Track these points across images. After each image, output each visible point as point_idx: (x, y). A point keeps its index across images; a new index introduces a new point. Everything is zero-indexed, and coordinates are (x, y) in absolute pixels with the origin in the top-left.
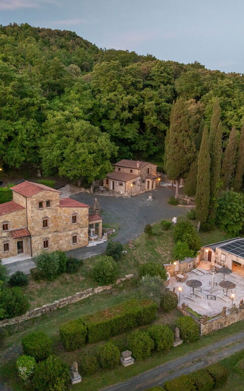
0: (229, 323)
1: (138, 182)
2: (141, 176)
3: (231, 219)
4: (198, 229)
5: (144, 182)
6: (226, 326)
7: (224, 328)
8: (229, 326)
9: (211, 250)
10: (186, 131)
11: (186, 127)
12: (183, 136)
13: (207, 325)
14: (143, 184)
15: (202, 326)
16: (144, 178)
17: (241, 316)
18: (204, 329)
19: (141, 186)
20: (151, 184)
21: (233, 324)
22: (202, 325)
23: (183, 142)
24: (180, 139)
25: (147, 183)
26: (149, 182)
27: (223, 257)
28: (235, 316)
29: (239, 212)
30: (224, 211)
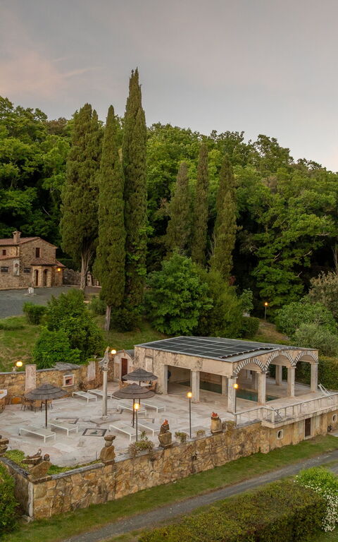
0: (128, 487)
1: (15, 269)
2: (20, 258)
3: (174, 303)
4: (107, 325)
5: (28, 271)
6: (118, 496)
7: (113, 502)
8: (130, 496)
9: (127, 357)
10: (95, 159)
11: (93, 151)
12: (88, 166)
13: (50, 485)
14: (25, 276)
15: (33, 490)
16: (28, 264)
17: (164, 471)
18: (38, 499)
19: (21, 278)
20: (40, 275)
21: (140, 491)
22: (31, 486)
23: (89, 177)
24: (82, 172)
25: (34, 274)
26: (37, 272)
27: (148, 362)
28: (146, 466)
29: (189, 289)
30: (161, 290)
